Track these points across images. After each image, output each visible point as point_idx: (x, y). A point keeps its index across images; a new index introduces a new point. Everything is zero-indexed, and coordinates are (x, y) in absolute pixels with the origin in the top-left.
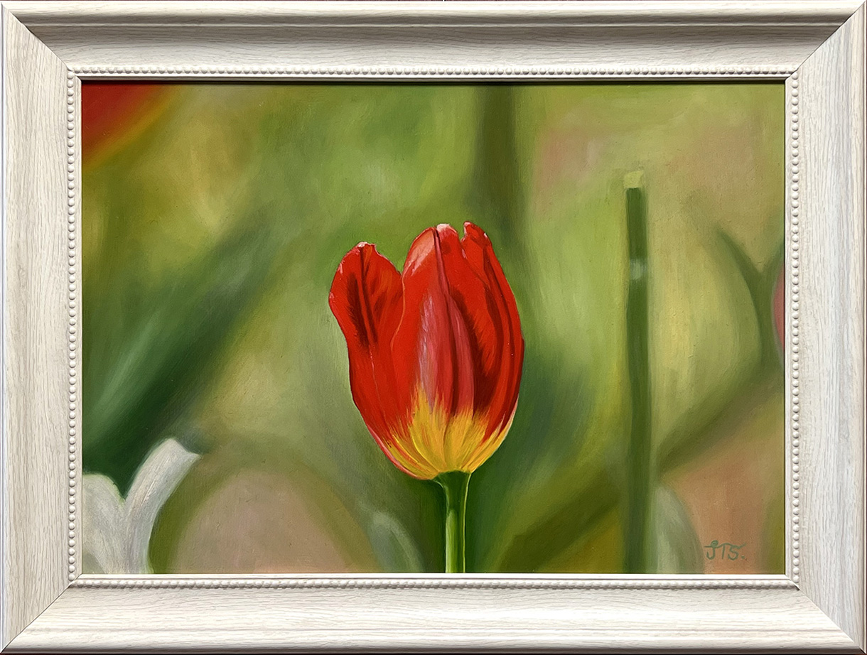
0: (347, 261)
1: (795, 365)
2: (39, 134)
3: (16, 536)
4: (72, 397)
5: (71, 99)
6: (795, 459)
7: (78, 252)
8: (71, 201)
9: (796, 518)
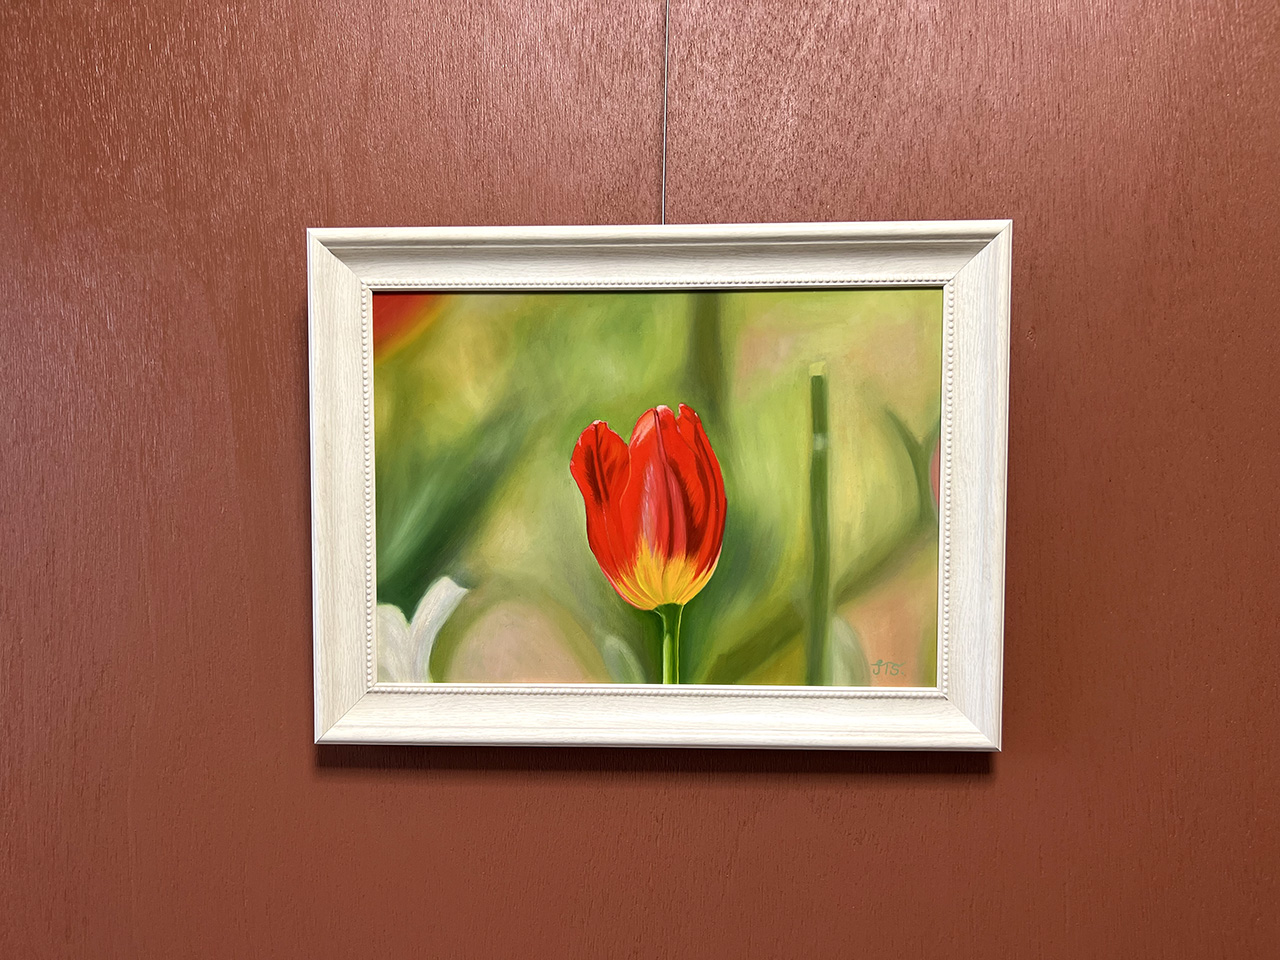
0: (585, 435)
1: (948, 520)
2: (340, 336)
3: (326, 653)
4: (368, 544)
5: (364, 307)
6: (946, 595)
7: (371, 429)
8: (366, 389)
9: (946, 643)
